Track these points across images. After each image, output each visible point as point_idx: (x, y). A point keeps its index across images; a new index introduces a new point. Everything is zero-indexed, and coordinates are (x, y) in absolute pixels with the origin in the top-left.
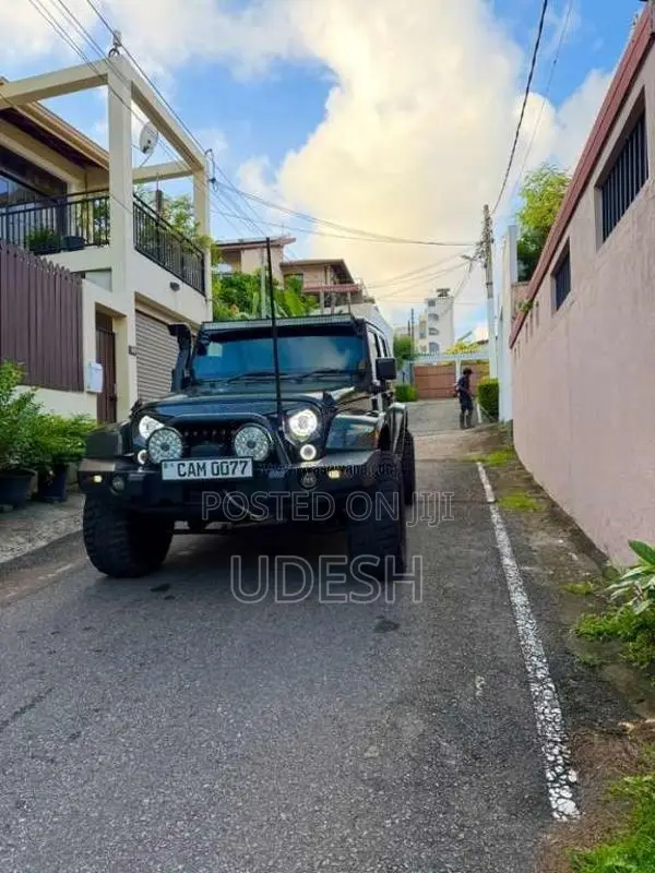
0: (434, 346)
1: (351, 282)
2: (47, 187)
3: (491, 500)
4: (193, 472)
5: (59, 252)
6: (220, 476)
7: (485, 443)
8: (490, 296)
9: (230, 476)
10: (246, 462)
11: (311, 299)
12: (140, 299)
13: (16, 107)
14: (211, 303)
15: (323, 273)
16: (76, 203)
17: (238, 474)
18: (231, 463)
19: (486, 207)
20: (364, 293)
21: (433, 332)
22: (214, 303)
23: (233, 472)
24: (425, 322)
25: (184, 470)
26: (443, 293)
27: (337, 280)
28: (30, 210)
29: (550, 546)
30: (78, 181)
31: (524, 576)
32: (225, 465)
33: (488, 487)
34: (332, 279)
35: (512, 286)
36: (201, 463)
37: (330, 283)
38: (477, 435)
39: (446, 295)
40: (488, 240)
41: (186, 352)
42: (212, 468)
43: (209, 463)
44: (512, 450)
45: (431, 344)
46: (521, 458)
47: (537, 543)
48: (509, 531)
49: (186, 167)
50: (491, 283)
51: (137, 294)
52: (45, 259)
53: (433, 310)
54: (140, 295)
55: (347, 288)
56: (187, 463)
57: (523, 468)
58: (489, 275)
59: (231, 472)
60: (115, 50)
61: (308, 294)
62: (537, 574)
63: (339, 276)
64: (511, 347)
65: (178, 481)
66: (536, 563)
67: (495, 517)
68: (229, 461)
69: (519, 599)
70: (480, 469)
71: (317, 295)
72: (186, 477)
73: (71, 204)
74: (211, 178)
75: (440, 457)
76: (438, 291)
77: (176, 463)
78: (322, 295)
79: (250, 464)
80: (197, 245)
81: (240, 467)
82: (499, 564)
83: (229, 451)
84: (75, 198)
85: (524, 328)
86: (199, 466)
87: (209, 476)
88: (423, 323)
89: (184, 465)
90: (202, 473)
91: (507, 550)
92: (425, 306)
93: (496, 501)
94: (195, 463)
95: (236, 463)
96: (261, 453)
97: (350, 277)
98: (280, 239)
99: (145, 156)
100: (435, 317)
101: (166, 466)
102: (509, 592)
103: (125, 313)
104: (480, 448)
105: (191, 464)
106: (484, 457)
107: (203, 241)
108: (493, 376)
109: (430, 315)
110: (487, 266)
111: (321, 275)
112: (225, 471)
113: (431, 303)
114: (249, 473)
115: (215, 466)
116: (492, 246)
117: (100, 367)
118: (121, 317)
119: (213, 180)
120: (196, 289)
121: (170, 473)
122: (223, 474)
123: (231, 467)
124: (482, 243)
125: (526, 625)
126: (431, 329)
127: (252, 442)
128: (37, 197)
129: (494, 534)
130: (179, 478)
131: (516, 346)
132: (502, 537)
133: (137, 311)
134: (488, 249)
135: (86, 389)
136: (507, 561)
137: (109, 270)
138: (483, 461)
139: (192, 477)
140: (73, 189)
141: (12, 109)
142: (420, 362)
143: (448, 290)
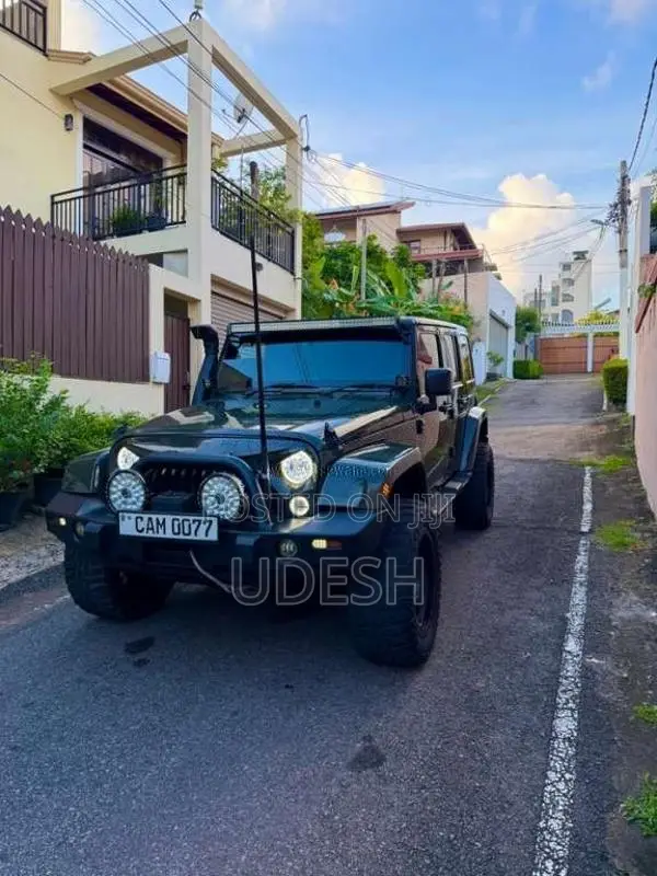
0: (568, 314)
1: (472, 247)
2: (142, 163)
3: (585, 529)
4: (152, 529)
5: (140, 232)
6: (181, 537)
7: (601, 441)
8: (623, 265)
9: (192, 537)
10: (211, 522)
11: (420, 267)
12: (216, 281)
13: (105, 83)
14: (299, 282)
15: (442, 239)
16: (172, 177)
17: (201, 536)
18: (194, 521)
19: (624, 163)
20: (485, 260)
21: (568, 298)
22: (303, 282)
23: (196, 534)
24: (558, 287)
25: (142, 525)
26: (580, 256)
27: (458, 246)
28: (124, 188)
29: (638, 619)
30: (172, 156)
31: (587, 673)
32: (186, 524)
33: (588, 507)
34: (453, 245)
35: (642, 259)
36: (161, 517)
37: (450, 250)
38: (594, 430)
39: (584, 258)
40: (624, 200)
41: (212, 356)
42: (173, 525)
43: (169, 518)
44: (632, 453)
45: (564, 311)
46: (639, 466)
47: (620, 614)
48: (592, 586)
49: (279, 136)
50: (626, 251)
51: (212, 276)
52: (105, 245)
53: (567, 275)
54: (216, 277)
55: (467, 253)
56: (146, 517)
57: (638, 480)
58: (623, 242)
59: (193, 532)
60: (196, 13)
61: (415, 264)
62: (606, 674)
63: (460, 241)
64: (637, 331)
65: (134, 537)
66: (608, 652)
67: (582, 560)
68: (191, 518)
69: (565, 724)
70: (587, 478)
71: (428, 265)
72: (144, 534)
73: (167, 178)
74: (304, 146)
75: (542, 455)
76: (575, 253)
77: (134, 516)
78: (434, 263)
79: (215, 524)
80: (288, 221)
81: (203, 527)
82: (559, 649)
83: (194, 507)
84: (170, 173)
85: (648, 313)
86: (158, 523)
87: (169, 535)
88: (556, 289)
89: (142, 518)
90: (161, 531)
91: (576, 623)
92: (560, 270)
93: (591, 531)
94: (154, 517)
95: (199, 521)
96: (230, 511)
97: (471, 241)
98: (398, 203)
99: (240, 126)
100: (571, 282)
101: (123, 519)
102: (555, 707)
103: (199, 298)
104: (593, 447)
105: (150, 519)
106: (595, 460)
107: (293, 215)
108: (622, 355)
109: (565, 280)
110: (622, 231)
111: (439, 241)
112: (186, 532)
113: (566, 267)
114: (213, 536)
115: (176, 523)
116: (629, 208)
117: (167, 356)
118: (196, 301)
119: (307, 149)
120: (284, 268)
121: (127, 527)
122: (185, 534)
123: (194, 527)
124: (616, 206)
125: (559, 785)
126: (565, 295)
127: (223, 496)
128: (132, 174)
129: (569, 591)
130: (138, 534)
131: (641, 331)
132: (579, 596)
133: (213, 293)
134: (624, 212)
135: (152, 380)
136: (572, 645)
137: (185, 251)
138: (593, 465)
139: (150, 534)
140: (168, 164)
141: (100, 84)
142: (548, 332)
143: (587, 252)
